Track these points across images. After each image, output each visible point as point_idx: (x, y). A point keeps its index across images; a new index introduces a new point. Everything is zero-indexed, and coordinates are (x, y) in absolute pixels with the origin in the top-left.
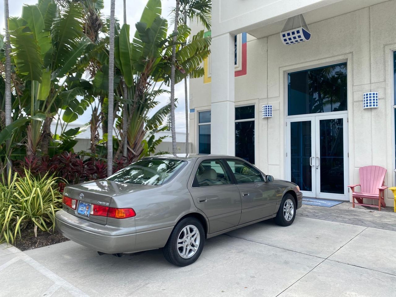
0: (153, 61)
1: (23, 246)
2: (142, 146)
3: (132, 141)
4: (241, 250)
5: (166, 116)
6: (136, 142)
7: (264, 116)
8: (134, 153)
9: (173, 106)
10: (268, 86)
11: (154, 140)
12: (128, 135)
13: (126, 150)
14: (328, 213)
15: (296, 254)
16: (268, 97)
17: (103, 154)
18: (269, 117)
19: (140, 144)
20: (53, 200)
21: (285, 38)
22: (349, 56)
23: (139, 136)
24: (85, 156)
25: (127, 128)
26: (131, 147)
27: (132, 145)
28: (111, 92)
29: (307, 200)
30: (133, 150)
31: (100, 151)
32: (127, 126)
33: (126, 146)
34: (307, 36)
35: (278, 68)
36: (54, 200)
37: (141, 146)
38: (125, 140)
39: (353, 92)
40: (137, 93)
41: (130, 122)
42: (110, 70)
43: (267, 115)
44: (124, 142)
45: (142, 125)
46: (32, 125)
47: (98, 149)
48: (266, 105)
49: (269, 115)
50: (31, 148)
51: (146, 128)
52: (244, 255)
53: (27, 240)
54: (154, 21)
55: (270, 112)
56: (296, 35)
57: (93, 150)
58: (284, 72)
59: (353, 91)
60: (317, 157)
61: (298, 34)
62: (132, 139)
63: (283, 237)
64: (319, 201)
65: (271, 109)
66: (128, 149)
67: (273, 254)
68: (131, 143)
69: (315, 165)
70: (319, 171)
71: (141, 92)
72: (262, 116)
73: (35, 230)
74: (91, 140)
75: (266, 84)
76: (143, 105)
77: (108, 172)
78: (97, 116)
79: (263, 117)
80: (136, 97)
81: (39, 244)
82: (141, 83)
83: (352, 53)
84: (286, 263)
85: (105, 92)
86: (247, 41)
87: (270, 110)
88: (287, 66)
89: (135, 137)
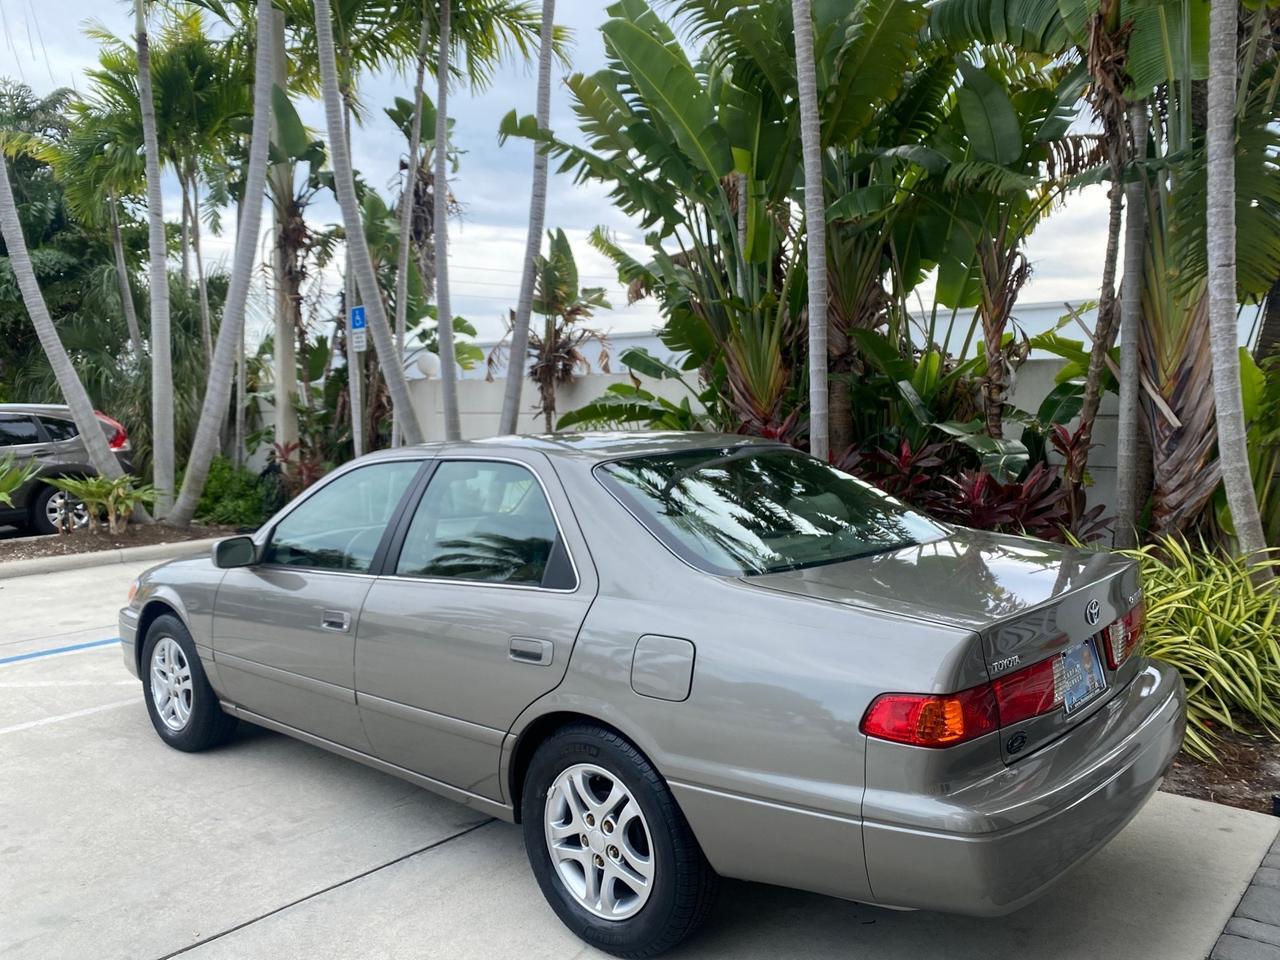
3: (1169, 362)
6: (1188, 365)
8: (1174, 420)
19: (1203, 377)
27: (1168, 380)
30: (1172, 407)
62: (1167, 352)
68: (1165, 372)
89: (1184, 340)
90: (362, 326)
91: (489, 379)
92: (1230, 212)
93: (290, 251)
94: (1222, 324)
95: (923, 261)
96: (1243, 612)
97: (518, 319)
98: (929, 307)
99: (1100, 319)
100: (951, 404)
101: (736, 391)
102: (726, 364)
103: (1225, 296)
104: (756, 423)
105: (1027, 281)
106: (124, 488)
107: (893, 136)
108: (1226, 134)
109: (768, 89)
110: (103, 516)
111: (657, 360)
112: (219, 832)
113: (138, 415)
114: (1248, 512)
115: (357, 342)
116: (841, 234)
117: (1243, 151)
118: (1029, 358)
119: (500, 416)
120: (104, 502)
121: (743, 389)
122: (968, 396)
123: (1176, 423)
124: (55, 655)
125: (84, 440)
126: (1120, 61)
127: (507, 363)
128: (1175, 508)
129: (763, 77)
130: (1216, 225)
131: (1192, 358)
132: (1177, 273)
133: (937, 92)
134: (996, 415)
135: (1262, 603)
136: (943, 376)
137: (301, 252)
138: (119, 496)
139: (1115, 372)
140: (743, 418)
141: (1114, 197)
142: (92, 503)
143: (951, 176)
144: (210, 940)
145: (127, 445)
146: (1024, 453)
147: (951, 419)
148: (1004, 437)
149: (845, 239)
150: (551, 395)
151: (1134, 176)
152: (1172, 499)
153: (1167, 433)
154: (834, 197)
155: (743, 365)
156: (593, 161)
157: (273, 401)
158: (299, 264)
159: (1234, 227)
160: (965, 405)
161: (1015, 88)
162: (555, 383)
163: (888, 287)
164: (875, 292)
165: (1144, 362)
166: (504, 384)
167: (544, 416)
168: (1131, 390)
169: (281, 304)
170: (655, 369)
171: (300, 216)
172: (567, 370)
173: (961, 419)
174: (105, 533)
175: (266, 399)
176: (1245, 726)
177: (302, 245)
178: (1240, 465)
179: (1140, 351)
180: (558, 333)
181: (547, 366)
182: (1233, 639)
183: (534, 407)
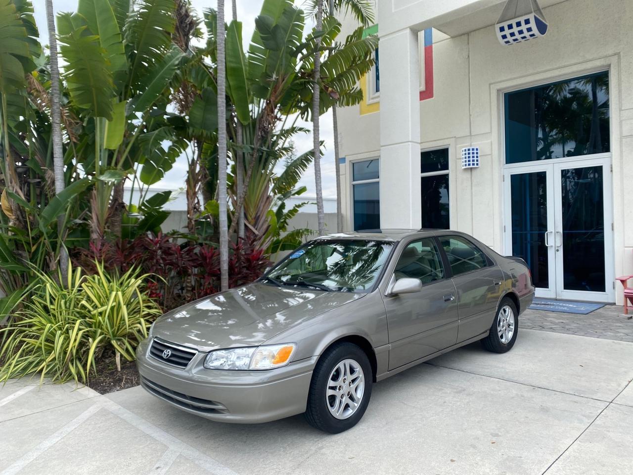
0: (283, 80)
1: (100, 385)
2: (267, 221)
3: (252, 213)
4: (460, 389)
5: (304, 171)
6: (258, 214)
7: (466, 165)
8: (256, 232)
9: (317, 153)
10: (470, 115)
11: (285, 211)
12: (245, 204)
13: (242, 228)
14: (586, 324)
15: (556, 394)
16: (472, 135)
17: (207, 235)
18: (474, 166)
19: (263, 218)
20: (141, 311)
21: (503, 33)
22: (614, 61)
23: (263, 204)
24: (179, 239)
25: (244, 191)
26: (250, 223)
27: (252, 219)
28: (223, 133)
29: (543, 303)
30: (254, 227)
31: (202, 230)
32: (244, 188)
33: (243, 221)
34: (542, 28)
35: (488, 85)
36: (143, 311)
37: (265, 221)
38: (240, 212)
39: (621, 122)
40: (260, 133)
41: (248, 182)
42: (219, 96)
43: (471, 164)
44: (239, 214)
45: (267, 187)
46: (97, 190)
47: (200, 227)
48: (469, 148)
49: (473, 164)
50: (97, 228)
51: (273, 190)
52: (468, 397)
53: (106, 377)
54: (284, 13)
55: (475, 159)
56: (524, 27)
57: (192, 228)
58: (498, 91)
59: (620, 119)
60: (557, 232)
61: (527, 25)
62: (251, 211)
63: (523, 365)
64: (564, 305)
65: (477, 153)
66: (245, 225)
67: (517, 395)
68: (251, 217)
69: (554, 245)
70: (561, 254)
71: (264, 132)
72: (462, 165)
73: (118, 359)
74: (188, 212)
75: (468, 112)
76: (267, 153)
77: (222, 263)
78: (197, 174)
79: (464, 167)
80: (258, 141)
81: (127, 382)
82: (264, 118)
83: (618, 54)
84: (544, 410)
85: (209, 134)
86: (433, 42)
87: (475, 155)
88: (503, 81)
89: (256, 206)
131: (259, 212)
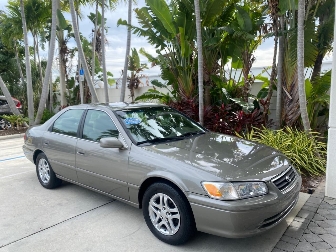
3: (289, 83)
6: (294, 83)
23: (297, 75)
27: (289, 87)
30: (290, 94)
62: (289, 80)
68: (288, 85)
89: (293, 77)
90: (83, 74)
91: (117, 88)
92: (303, 44)
93: (63, 54)
94: (301, 73)
95: (228, 57)
96: (304, 145)
97: (124, 72)
98: (230, 68)
99: (272, 72)
100: (236, 94)
101: (181, 91)
102: (178, 84)
103: (301, 66)
104: (186, 99)
105: (254, 62)
106: (21, 118)
107: (221, 24)
108: (302, 24)
109: (188, 11)
110: (15, 125)
111: (160, 83)
112: (48, 203)
113: (24, 98)
114: (306, 120)
115: (82, 78)
116: (208, 49)
117: (306, 29)
118: (255, 82)
119: (120, 98)
120: (15, 121)
121: (183, 91)
122: (240, 91)
123: (291, 98)
124: (4, 161)
125: (9, 105)
126: (277, 5)
127: (121, 84)
128: (290, 119)
129: (186, 8)
130: (300, 47)
131: (295, 81)
132: (291, 60)
133: (232, 12)
134: (246, 96)
135: (309, 142)
136: (233, 86)
137: (66, 55)
138: (19, 120)
139: (276, 85)
140: (183, 98)
141: (276, 40)
142: (12, 122)
143: (234, 35)
144: (47, 229)
145: (21, 106)
146: (253, 106)
147: (236, 97)
148: (248, 102)
149: (208, 51)
150: (133, 92)
151: (281, 34)
152: (290, 117)
153: (289, 101)
154: (205, 40)
155: (182, 84)
156: (142, 31)
157: (60, 94)
158: (66, 58)
159: (304, 48)
160: (239, 94)
161: (252, 11)
162: (134, 89)
163: (220, 63)
164: (216, 65)
165: (283, 83)
166: (121, 89)
167: (131, 98)
168: (280, 90)
169: (61, 68)
170: (160, 85)
171: (66, 45)
172: (137, 86)
173: (238, 97)
174: (16, 130)
175: (58, 94)
176: (304, 173)
177: (66, 53)
178: (304, 108)
179: (282, 79)
180: (135, 76)
181: (132, 84)
182: (302, 151)
183: (129, 95)
